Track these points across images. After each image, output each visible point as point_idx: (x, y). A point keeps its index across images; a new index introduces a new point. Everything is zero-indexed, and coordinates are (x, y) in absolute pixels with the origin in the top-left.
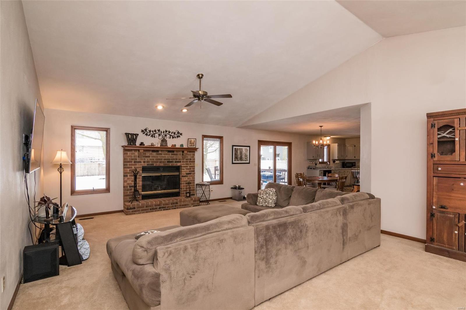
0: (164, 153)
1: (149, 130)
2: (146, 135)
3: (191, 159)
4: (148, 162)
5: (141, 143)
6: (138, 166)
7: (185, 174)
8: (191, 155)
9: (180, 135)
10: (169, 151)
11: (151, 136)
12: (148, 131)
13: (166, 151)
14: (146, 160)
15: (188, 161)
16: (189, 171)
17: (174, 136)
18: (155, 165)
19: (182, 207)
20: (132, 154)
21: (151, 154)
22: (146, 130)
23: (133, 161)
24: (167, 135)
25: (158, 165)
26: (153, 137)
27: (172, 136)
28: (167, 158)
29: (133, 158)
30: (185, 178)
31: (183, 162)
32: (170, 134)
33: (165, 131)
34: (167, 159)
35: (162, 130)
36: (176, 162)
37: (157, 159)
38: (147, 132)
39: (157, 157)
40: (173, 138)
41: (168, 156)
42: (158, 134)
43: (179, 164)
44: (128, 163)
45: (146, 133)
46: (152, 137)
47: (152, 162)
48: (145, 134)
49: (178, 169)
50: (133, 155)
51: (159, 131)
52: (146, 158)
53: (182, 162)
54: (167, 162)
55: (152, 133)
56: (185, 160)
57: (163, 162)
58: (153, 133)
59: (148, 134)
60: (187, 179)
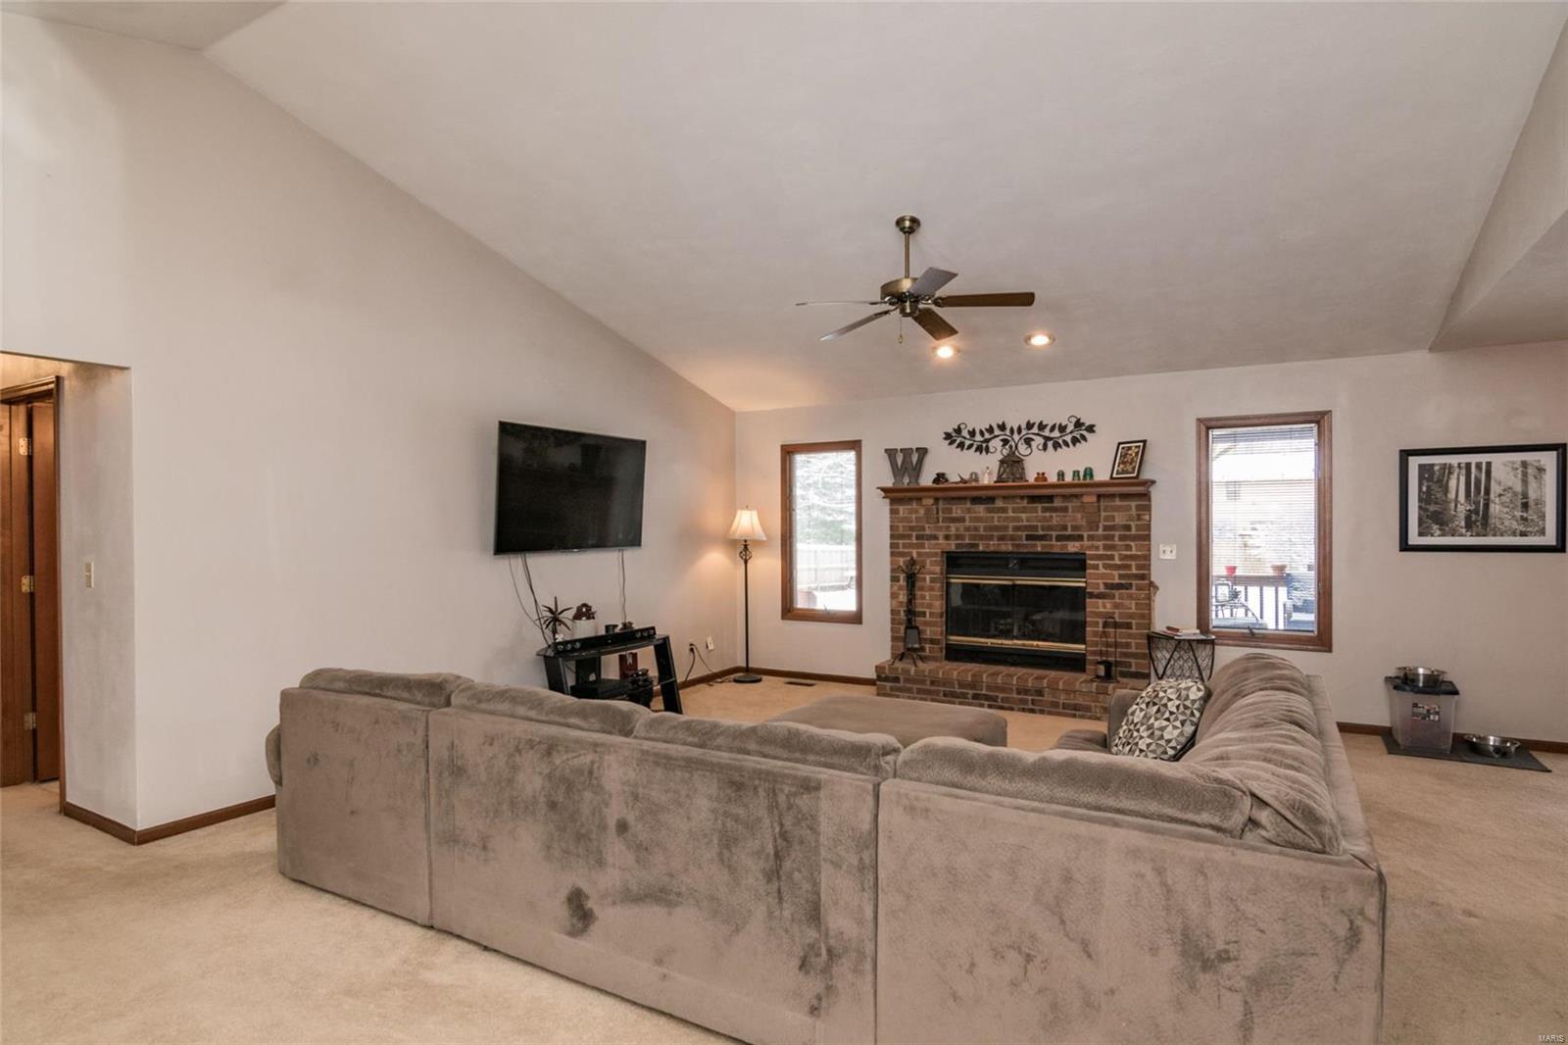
0: (1015, 505)
1: (969, 431)
2: (959, 449)
3: (1128, 528)
4: (958, 537)
5: (938, 474)
6: (928, 550)
7: (1102, 587)
8: (1129, 508)
9: (1084, 433)
10: (1033, 499)
11: (976, 451)
12: (965, 433)
13: (1022, 498)
14: (953, 531)
15: (1114, 536)
16: (1121, 576)
17: (1060, 441)
18: (981, 548)
19: (1061, 710)
20: (911, 511)
21: (969, 511)
22: (958, 431)
23: (914, 534)
24: (1033, 440)
25: (992, 549)
26: (984, 452)
27: (1050, 439)
28: (1025, 523)
29: (914, 524)
30: (1100, 601)
31: (1091, 538)
32: (1046, 433)
33: (1024, 426)
34: (1026, 527)
35: (1013, 422)
36: (1059, 539)
37: (990, 528)
38: (965, 438)
39: (986, 520)
40: (1056, 446)
41: (1028, 515)
42: (1002, 440)
43: (1073, 547)
44: (901, 542)
45: (958, 441)
46: (978, 453)
47: (972, 537)
48: (956, 444)
49: (1078, 564)
50: (914, 516)
51: (1002, 427)
52: (952, 525)
53: (1088, 540)
54: (1024, 537)
55: (978, 438)
56: (1100, 532)
57: (1012, 538)
58: (982, 439)
59: (967, 443)
60: (1108, 606)
